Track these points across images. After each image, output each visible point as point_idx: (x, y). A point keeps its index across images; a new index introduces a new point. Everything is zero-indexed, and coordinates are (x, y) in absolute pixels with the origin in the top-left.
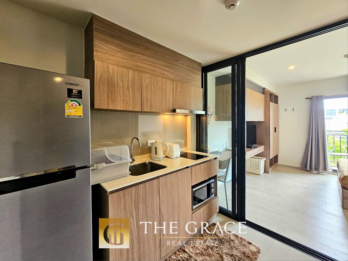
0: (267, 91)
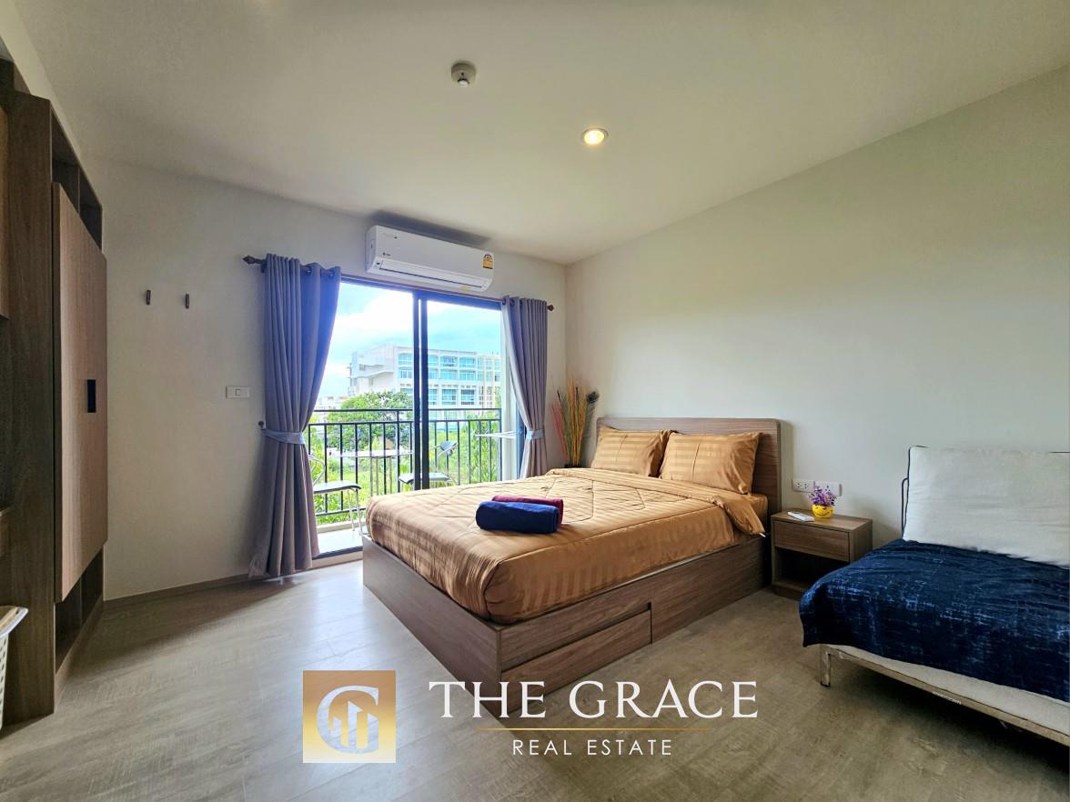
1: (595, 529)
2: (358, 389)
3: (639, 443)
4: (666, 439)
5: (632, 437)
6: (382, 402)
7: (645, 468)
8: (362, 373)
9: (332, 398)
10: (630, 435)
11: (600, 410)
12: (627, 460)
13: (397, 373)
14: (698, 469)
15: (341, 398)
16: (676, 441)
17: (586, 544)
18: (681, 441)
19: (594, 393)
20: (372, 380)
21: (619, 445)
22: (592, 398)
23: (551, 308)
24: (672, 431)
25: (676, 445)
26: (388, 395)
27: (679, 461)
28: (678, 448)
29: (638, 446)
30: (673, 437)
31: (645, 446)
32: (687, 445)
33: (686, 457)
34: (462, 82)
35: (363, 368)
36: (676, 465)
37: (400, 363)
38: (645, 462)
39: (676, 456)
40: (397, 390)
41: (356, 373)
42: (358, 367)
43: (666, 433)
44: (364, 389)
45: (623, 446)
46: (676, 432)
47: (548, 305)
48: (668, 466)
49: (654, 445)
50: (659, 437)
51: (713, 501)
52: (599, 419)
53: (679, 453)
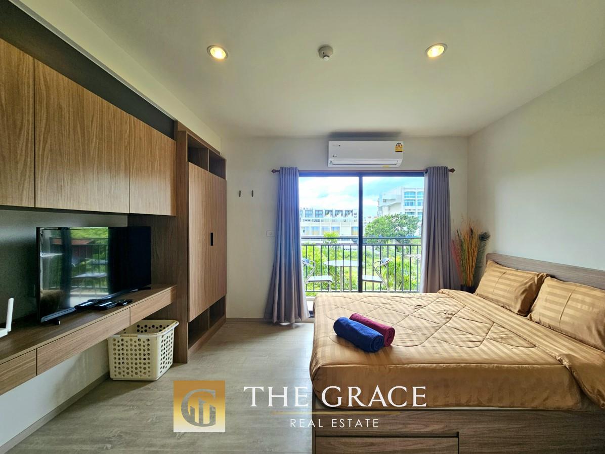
0: (183, 132)
1: (408, 359)
2: (382, 212)
3: (515, 281)
4: (541, 281)
5: (510, 274)
6: (394, 220)
7: (516, 303)
8: (384, 204)
9: (370, 217)
10: (508, 272)
11: (490, 248)
12: (501, 293)
13: (403, 204)
14: (564, 318)
15: (375, 217)
16: (549, 286)
17: (390, 370)
18: (553, 287)
19: (485, 233)
20: (389, 207)
21: (496, 279)
22: (484, 237)
23: (452, 170)
24: (548, 275)
25: (549, 290)
26: (397, 216)
27: (548, 305)
28: (550, 293)
29: (513, 283)
30: (548, 281)
31: (519, 284)
32: (558, 292)
33: (556, 303)
34: (325, 58)
35: (385, 201)
36: (545, 308)
37: (405, 197)
38: (517, 298)
39: (546, 300)
40: (404, 213)
41: (382, 204)
42: (382, 201)
43: (542, 276)
44: (386, 212)
45: (500, 280)
46: (552, 277)
47: (449, 168)
48: (540, 307)
49: (528, 285)
50: (533, 279)
51: (559, 358)
52: (488, 254)
53: (550, 297)
